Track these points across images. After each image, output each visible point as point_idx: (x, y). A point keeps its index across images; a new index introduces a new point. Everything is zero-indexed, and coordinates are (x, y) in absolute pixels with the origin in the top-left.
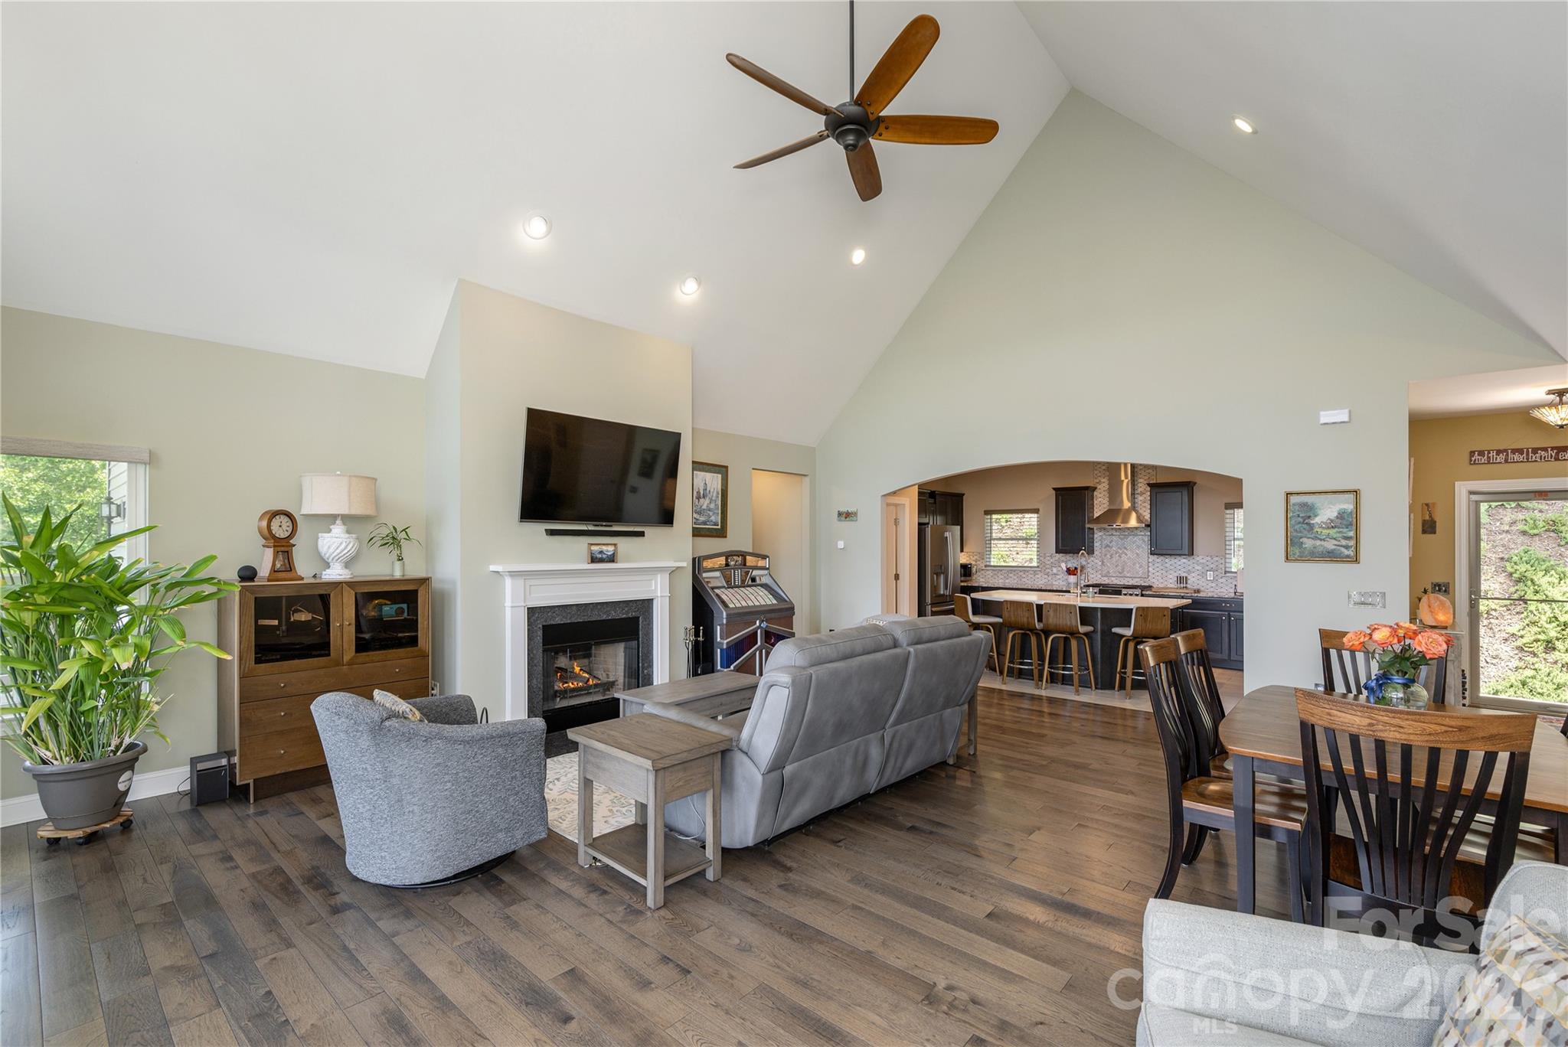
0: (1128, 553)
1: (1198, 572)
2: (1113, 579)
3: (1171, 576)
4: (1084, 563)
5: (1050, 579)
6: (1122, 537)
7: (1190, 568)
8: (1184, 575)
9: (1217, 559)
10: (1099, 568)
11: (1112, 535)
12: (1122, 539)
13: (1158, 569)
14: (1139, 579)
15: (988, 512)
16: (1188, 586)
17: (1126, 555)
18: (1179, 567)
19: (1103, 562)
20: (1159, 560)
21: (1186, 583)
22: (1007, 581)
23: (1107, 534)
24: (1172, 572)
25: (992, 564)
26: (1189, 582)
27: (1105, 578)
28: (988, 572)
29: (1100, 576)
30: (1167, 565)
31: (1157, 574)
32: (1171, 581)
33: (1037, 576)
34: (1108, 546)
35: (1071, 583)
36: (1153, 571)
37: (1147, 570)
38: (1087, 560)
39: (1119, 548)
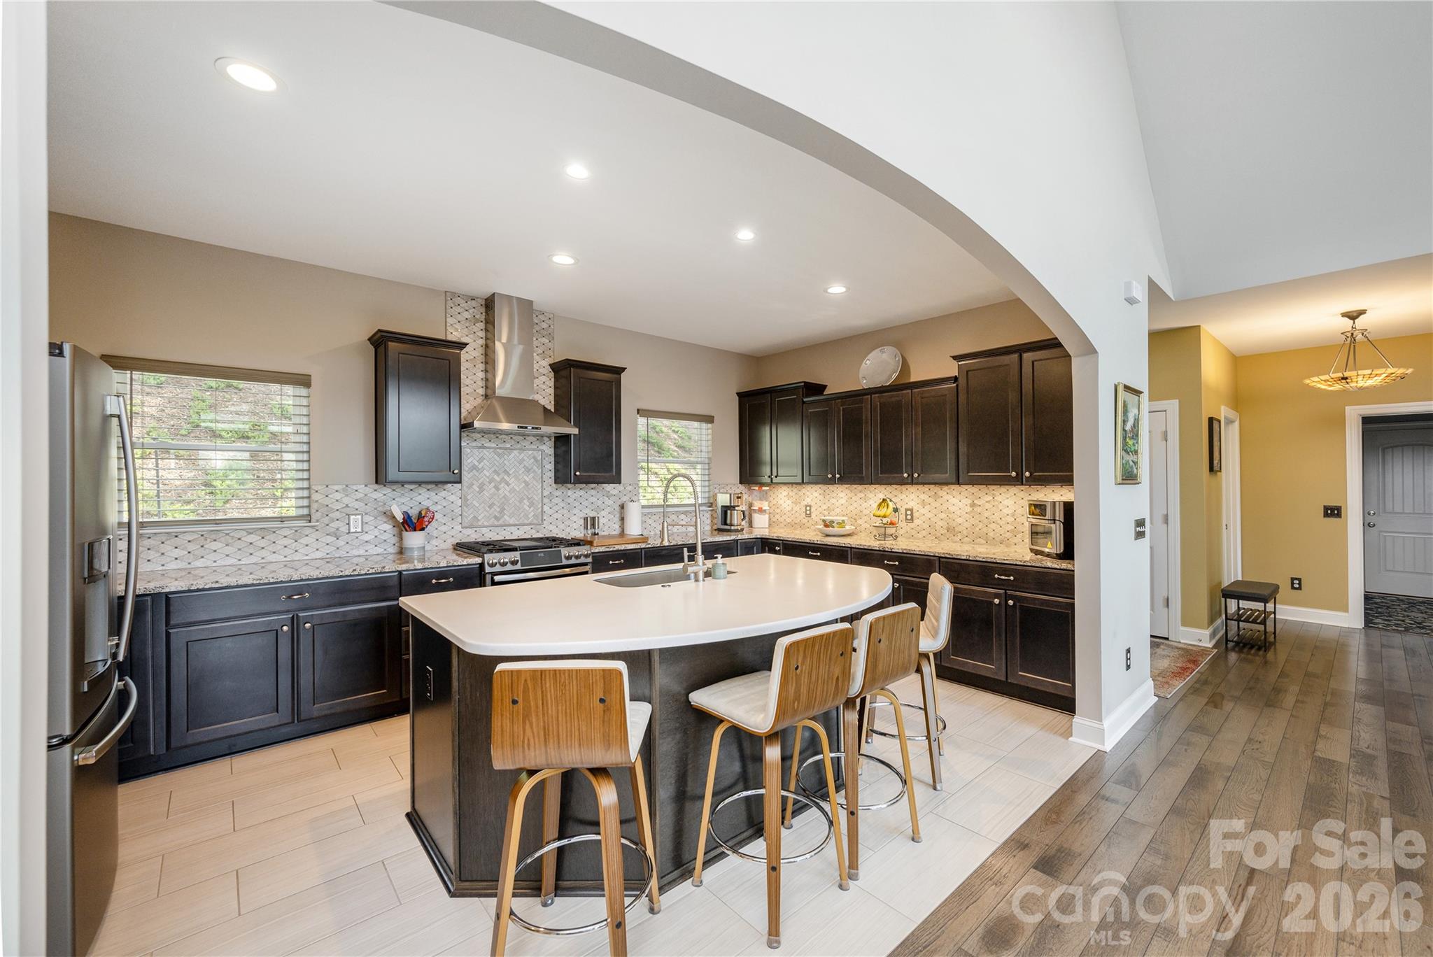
0: (512, 480)
1: (608, 510)
2: (484, 530)
3: (575, 518)
4: (426, 503)
5: (341, 543)
6: (500, 451)
7: (600, 503)
8: (593, 514)
9: (630, 488)
10: (458, 511)
11: (483, 447)
12: (499, 455)
13: (556, 508)
14: (528, 528)
17: (508, 484)
18: (586, 503)
19: (463, 498)
20: (558, 493)
23: (474, 444)
24: (575, 511)
26: (600, 525)
27: (469, 531)
29: (459, 528)
30: (571, 500)
31: (556, 516)
32: (575, 526)
33: (304, 541)
34: (474, 468)
35: (413, 548)
36: (550, 512)
37: (540, 510)
38: (436, 498)
39: (495, 472)
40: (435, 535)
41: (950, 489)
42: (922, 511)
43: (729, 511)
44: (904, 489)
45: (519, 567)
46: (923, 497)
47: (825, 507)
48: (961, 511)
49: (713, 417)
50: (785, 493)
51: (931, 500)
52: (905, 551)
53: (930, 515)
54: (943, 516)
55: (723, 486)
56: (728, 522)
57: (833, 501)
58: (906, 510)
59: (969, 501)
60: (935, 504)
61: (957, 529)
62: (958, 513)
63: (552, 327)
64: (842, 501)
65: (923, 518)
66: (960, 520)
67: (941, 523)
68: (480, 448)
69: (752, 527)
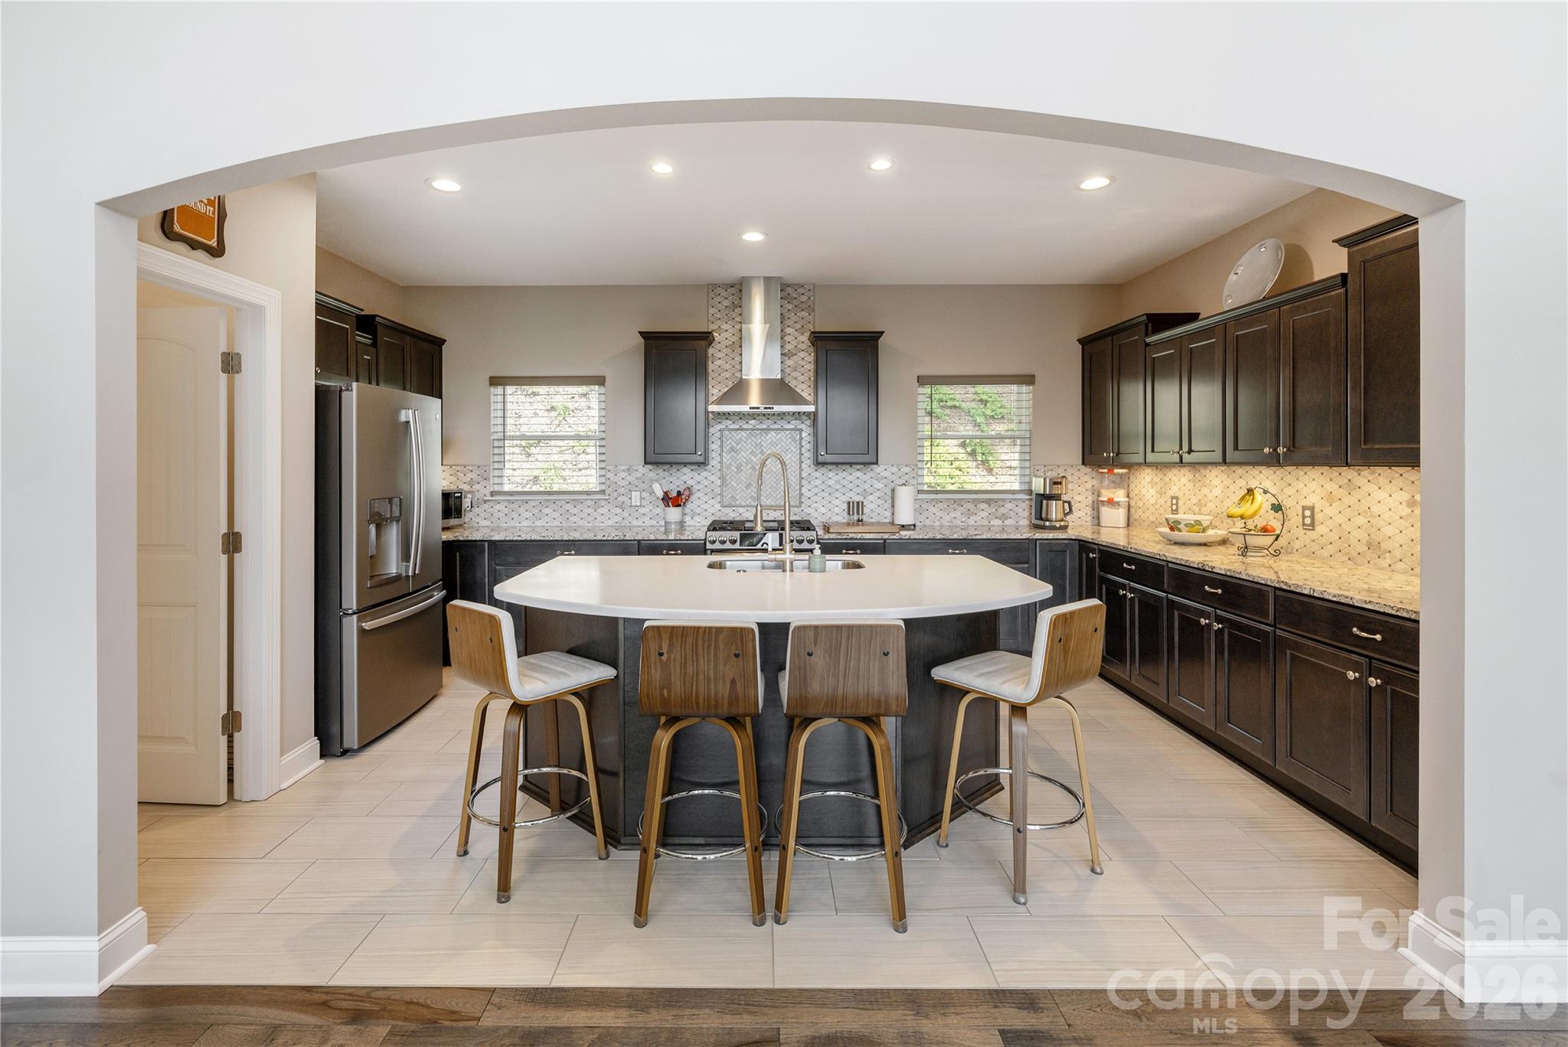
1: (878, 494)
2: (741, 510)
3: (836, 502)
4: (690, 483)
5: (626, 514)
6: (757, 432)
7: (867, 486)
8: (857, 499)
9: (906, 470)
10: (718, 490)
11: (740, 429)
12: (756, 436)
13: (816, 490)
15: (495, 381)
16: (865, 518)
18: (850, 486)
19: (722, 478)
20: (818, 474)
21: (862, 514)
22: (539, 523)
23: (733, 426)
24: (837, 494)
25: (507, 488)
26: (866, 510)
27: (727, 510)
28: (498, 507)
29: (718, 506)
30: (831, 482)
31: (815, 498)
32: (837, 510)
33: (600, 510)
34: (732, 449)
35: (671, 522)
36: (809, 494)
37: (798, 492)
38: (698, 478)
39: (752, 453)
40: (698, 512)
41: (1374, 472)
42: (1328, 511)
43: (1044, 502)
44: (1301, 473)
45: (737, 546)
46: (1330, 486)
47: (1194, 500)
48: (1391, 513)
49: (1034, 376)
50: (1148, 479)
51: (1342, 492)
52: (1229, 574)
53: (1340, 519)
54: (1361, 521)
55: (1051, 468)
56: (1044, 516)
57: (1205, 491)
58: (1304, 508)
59: (1404, 496)
60: (1347, 500)
61: (1384, 546)
62: (1386, 516)
63: (812, 298)
64: (1217, 492)
65: (1329, 522)
66: (1389, 530)
67: (1356, 534)
68: (737, 430)
69: (1099, 525)
